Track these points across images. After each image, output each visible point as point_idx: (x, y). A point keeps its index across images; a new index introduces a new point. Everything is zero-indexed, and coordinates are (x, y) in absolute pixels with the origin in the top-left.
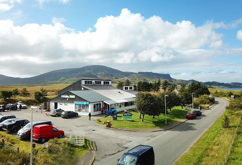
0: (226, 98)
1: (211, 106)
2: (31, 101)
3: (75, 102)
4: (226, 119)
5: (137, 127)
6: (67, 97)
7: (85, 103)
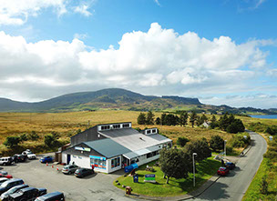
0: (263, 135)
1: (246, 151)
2: (40, 146)
3: (91, 156)
4: (265, 184)
5: (161, 193)
6: (81, 149)
7: (102, 158)
